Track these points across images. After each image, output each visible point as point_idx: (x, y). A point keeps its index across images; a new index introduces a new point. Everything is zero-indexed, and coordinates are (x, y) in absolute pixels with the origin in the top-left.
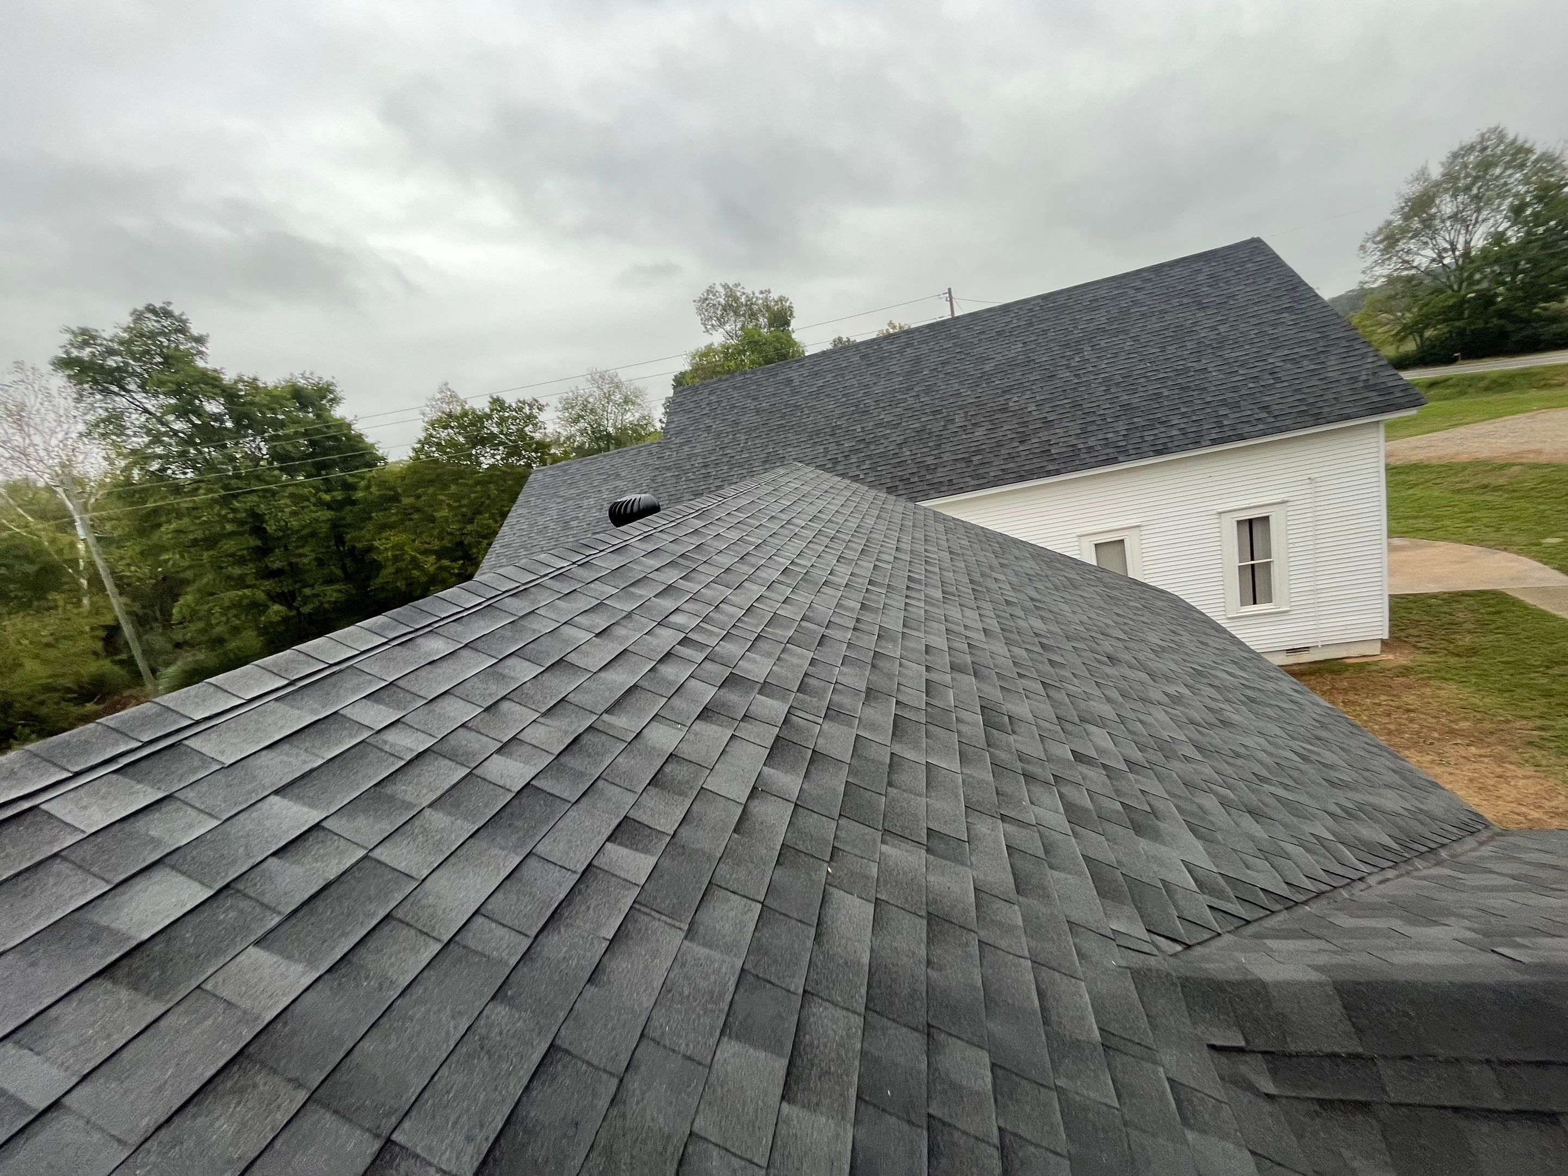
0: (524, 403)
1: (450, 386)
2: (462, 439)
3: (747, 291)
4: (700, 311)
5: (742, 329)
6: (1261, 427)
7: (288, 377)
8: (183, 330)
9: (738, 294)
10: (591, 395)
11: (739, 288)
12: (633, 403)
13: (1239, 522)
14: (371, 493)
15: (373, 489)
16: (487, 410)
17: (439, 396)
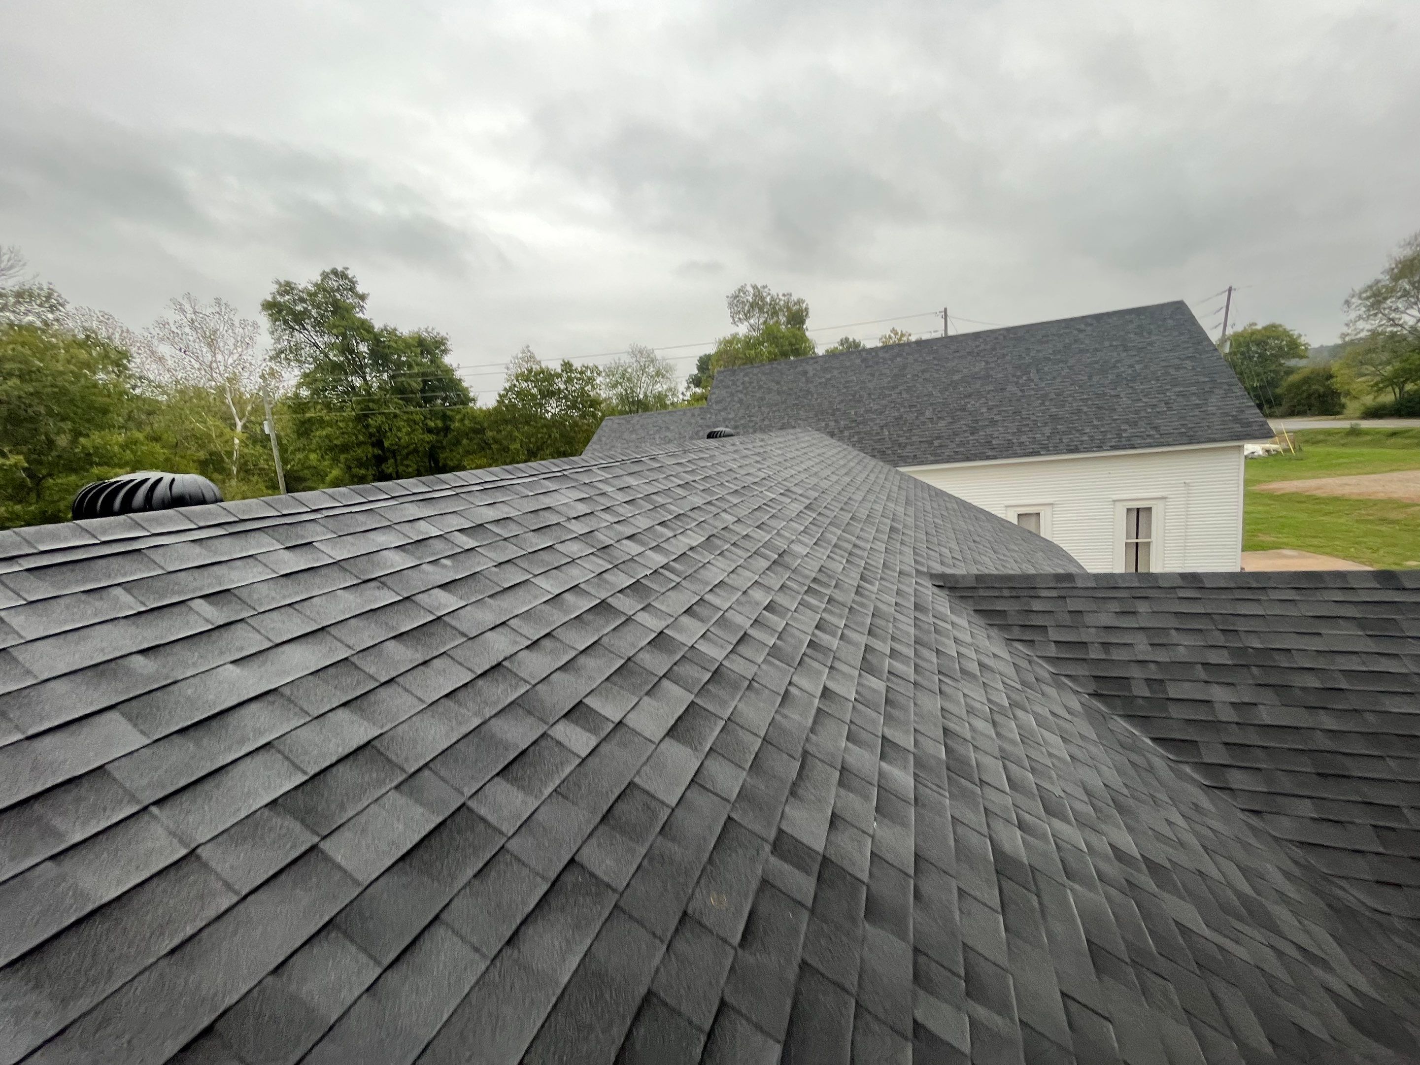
0: (587, 368)
1: (530, 349)
2: (535, 391)
3: (774, 293)
4: (731, 305)
5: (765, 323)
6: (1149, 441)
7: (416, 330)
8: (352, 289)
9: (765, 294)
10: (630, 366)
11: (766, 290)
12: (663, 377)
13: (1129, 510)
14: (464, 425)
15: (467, 422)
16: (559, 371)
17: (520, 355)
